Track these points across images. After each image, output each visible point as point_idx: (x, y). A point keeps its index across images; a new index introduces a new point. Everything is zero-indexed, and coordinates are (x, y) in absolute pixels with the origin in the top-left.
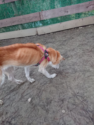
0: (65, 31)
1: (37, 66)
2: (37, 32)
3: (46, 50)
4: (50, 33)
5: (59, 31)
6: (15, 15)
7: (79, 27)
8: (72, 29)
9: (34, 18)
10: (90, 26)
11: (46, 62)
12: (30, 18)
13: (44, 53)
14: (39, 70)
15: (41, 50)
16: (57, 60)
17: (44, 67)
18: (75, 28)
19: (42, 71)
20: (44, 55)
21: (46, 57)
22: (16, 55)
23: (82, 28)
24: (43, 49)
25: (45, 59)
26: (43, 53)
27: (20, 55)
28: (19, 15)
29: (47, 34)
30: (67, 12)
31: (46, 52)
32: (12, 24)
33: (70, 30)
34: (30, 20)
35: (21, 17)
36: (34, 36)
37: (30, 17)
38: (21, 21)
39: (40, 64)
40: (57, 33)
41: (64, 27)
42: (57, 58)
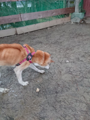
0: (39, 31)
4: (27, 33)
5: (34, 31)
8: (43, 29)
10: (54, 27)
12: (10, 20)
18: (45, 28)
23: (49, 28)
27: (5, 55)
29: (25, 33)
30: (40, 16)
34: (10, 21)
36: (13, 36)
37: (10, 18)
40: (33, 32)
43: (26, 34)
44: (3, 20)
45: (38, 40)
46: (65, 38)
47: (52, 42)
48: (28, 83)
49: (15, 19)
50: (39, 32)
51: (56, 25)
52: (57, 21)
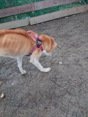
0: (54, 20)
1: (29, 56)
2: (29, 22)
3: (38, 38)
5: (49, 21)
6: (8, 6)
7: (65, 17)
8: (60, 18)
9: (27, 9)
10: (74, 16)
11: (39, 51)
12: (22, 10)
13: (36, 41)
14: (31, 61)
15: (32, 37)
16: (51, 48)
17: (36, 57)
18: (62, 17)
19: (33, 62)
20: (35, 44)
21: (38, 46)
22: (2, 41)
23: (67, 17)
24: (35, 37)
25: (37, 48)
26: (34, 41)
28: (11, 6)
30: (56, 3)
31: (38, 40)
32: (4, 16)
33: (58, 20)
34: (23, 11)
35: (14, 8)
36: (26, 27)
37: (23, 8)
38: (13, 12)
39: (31, 54)
40: (47, 22)
41: (53, 17)
42: (52, 46)
43: (40, 25)
44: (16, 10)
45: (46, 32)
46: (78, 30)
47: (59, 35)
48: (50, 69)
49: (28, 8)
50: (54, 22)
51: (76, 14)
52: (78, 9)
